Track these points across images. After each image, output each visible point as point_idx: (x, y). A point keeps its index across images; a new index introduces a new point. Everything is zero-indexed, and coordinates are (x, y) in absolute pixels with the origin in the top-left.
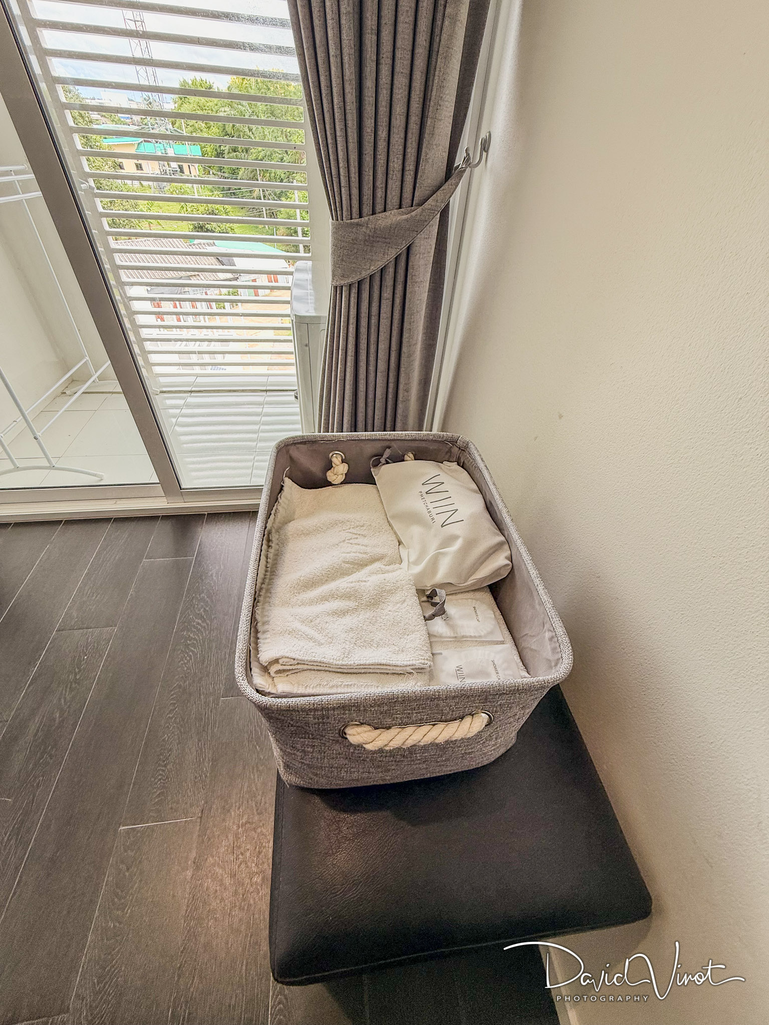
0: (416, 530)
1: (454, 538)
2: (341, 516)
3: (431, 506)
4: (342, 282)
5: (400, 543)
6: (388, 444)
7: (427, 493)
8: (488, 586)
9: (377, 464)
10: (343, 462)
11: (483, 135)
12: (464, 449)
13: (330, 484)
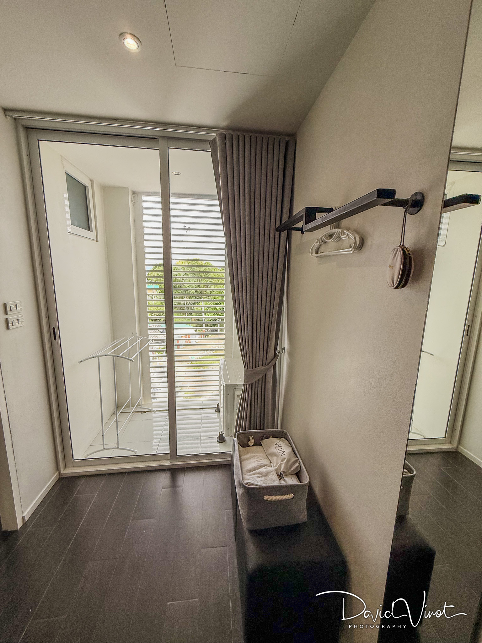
0: (275, 458)
1: (285, 459)
2: (254, 454)
3: (278, 451)
4: (247, 383)
5: (271, 462)
6: (265, 433)
7: (277, 447)
8: (296, 474)
9: (262, 440)
10: (253, 439)
11: (283, 347)
12: (286, 434)
13: (250, 446)
